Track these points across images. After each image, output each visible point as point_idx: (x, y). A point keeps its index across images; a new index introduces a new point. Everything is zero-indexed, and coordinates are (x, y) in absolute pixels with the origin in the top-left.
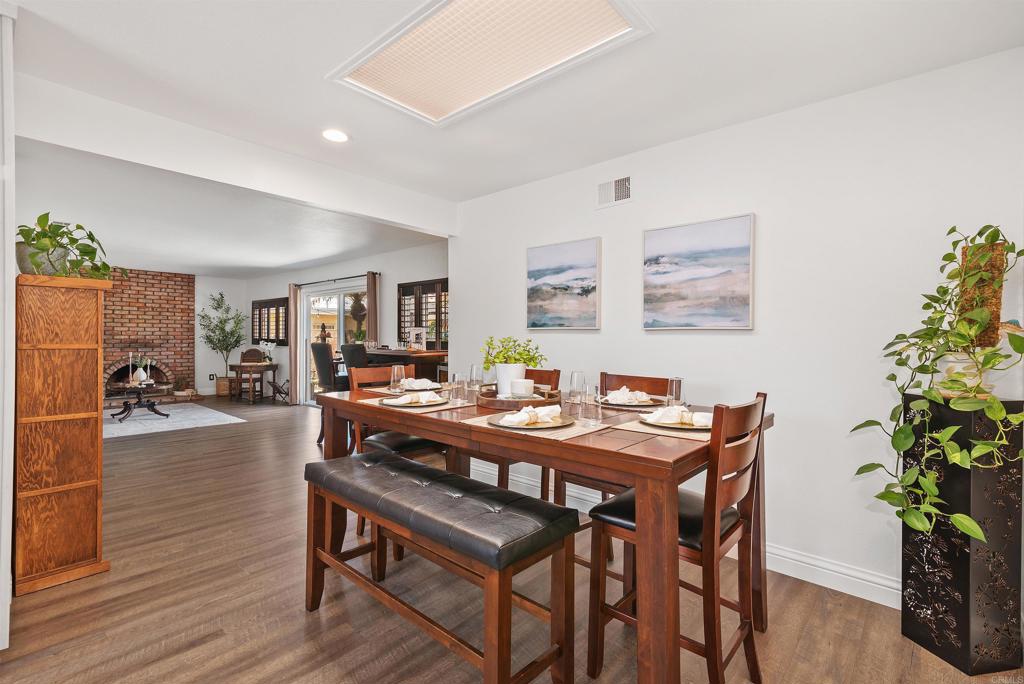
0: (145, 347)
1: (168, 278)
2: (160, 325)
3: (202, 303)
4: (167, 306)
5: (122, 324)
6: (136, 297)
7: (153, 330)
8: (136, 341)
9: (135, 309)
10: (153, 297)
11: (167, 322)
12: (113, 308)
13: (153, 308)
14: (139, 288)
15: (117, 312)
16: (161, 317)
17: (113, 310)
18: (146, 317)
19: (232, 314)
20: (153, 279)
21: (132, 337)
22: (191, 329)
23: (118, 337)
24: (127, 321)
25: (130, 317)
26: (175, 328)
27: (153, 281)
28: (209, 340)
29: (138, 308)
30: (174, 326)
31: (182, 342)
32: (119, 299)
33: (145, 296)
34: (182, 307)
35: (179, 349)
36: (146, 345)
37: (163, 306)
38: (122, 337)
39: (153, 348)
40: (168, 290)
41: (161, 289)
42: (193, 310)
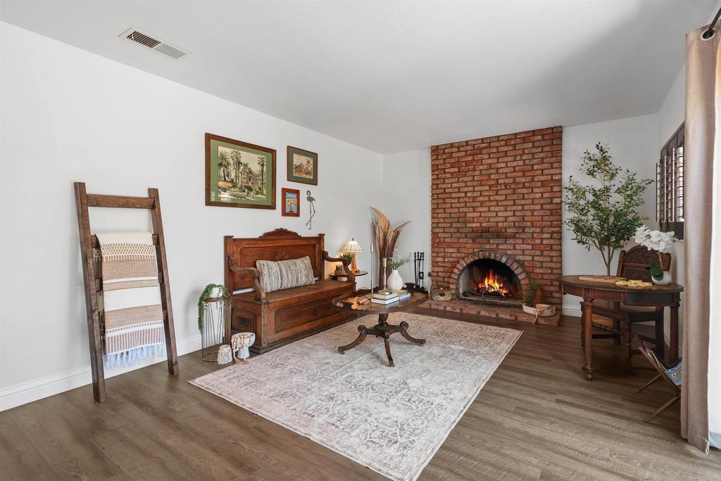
0: (498, 237)
1: (524, 140)
2: (514, 208)
3: (573, 170)
4: (523, 180)
5: (474, 208)
6: (488, 172)
7: (505, 214)
8: (487, 230)
9: (487, 188)
10: (505, 170)
11: (523, 202)
12: (465, 189)
13: (506, 185)
14: (490, 161)
15: (469, 195)
16: (515, 197)
17: (466, 193)
18: (498, 198)
19: (619, 181)
20: (506, 145)
21: (483, 225)
22: (557, 212)
23: (470, 225)
24: (479, 204)
25: (482, 199)
26: (533, 211)
27: (506, 149)
28: (580, 228)
29: (490, 186)
30: (532, 207)
31: (542, 232)
32: (470, 178)
33: (498, 169)
34: (542, 178)
35: (538, 241)
36: (500, 234)
37: (518, 180)
38: (474, 225)
39: (506, 238)
40: (524, 157)
41: (516, 156)
42: (560, 180)
